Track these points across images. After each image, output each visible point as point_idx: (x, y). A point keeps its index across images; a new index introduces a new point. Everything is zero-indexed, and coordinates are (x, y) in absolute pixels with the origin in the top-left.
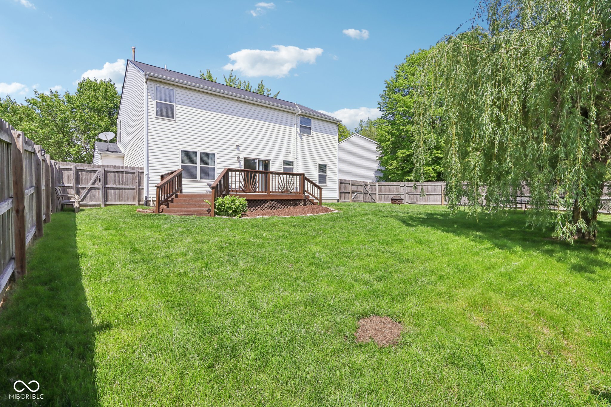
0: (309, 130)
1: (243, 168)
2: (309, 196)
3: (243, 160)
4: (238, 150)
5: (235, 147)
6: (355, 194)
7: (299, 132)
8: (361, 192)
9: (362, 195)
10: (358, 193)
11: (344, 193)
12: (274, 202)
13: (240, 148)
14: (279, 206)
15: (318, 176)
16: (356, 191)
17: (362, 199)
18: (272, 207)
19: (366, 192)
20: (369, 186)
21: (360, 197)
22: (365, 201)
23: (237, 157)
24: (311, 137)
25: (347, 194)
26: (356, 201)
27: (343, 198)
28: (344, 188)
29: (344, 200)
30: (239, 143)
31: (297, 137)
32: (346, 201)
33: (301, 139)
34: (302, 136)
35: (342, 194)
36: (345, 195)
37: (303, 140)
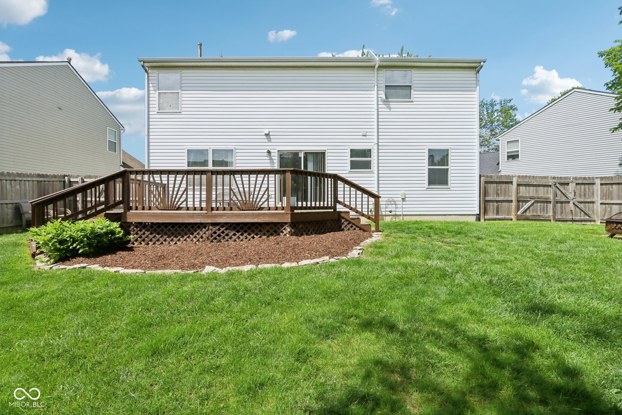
0: (408, 91)
1: (276, 167)
2: (348, 212)
3: (276, 154)
4: (269, 140)
5: (265, 137)
6: (529, 204)
7: (384, 97)
8: (549, 198)
9: (551, 206)
10: (538, 202)
11: (497, 201)
12: (218, 227)
13: (271, 137)
14: (231, 234)
15: (426, 172)
16: (532, 198)
17: (551, 214)
18: (215, 238)
19: (564, 199)
20: (572, 187)
21: (544, 210)
22: (559, 217)
23: (266, 151)
24: (412, 102)
25: (504, 204)
26: (531, 218)
27: (495, 211)
28: (497, 192)
29: (497, 215)
30: (270, 130)
31: (380, 106)
32: (503, 217)
33: (387, 110)
34: (391, 103)
35: (491, 204)
36: (498, 205)
37: (392, 110)
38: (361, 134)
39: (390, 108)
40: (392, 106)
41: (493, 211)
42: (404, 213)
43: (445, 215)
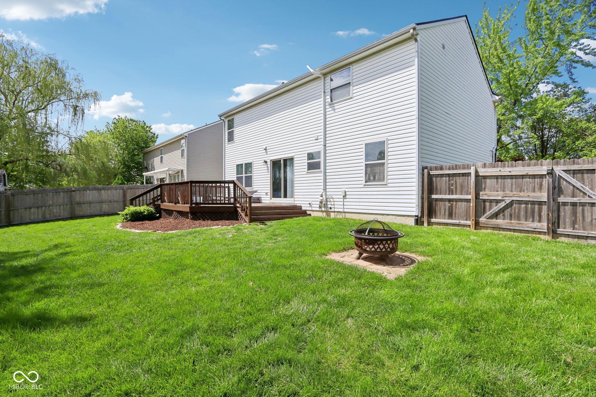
3: (270, 163)
4: (267, 153)
6: (502, 205)
7: (330, 101)
11: (450, 201)
15: (363, 168)
16: (507, 196)
24: (351, 98)
25: (459, 204)
26: (504, 227)
27: (447, 213)
28: (449, 188)
29: (449, 219)
30: (267, 146)
31: (327, 110)
32: (457, 222)
33: (333, 112)
34: (335, 105)
35: (441, 203)
36: (452, 205)
37: (336, 111)
38: (314, 138)
39: (334, 110)
40: (336, 108)
41: (445, 214)
42: (346, 210)
43: (383, 215)
